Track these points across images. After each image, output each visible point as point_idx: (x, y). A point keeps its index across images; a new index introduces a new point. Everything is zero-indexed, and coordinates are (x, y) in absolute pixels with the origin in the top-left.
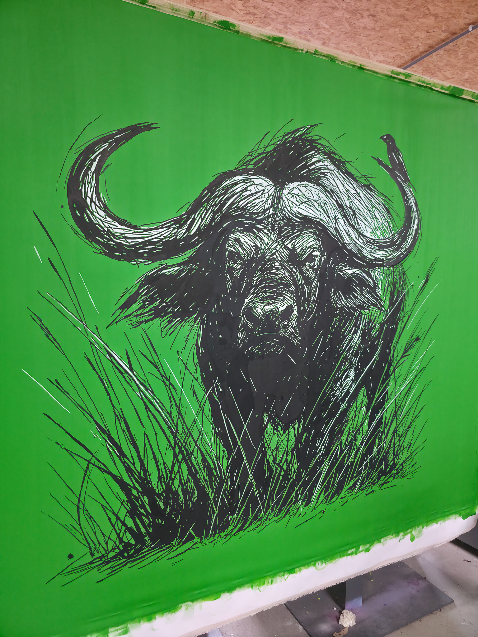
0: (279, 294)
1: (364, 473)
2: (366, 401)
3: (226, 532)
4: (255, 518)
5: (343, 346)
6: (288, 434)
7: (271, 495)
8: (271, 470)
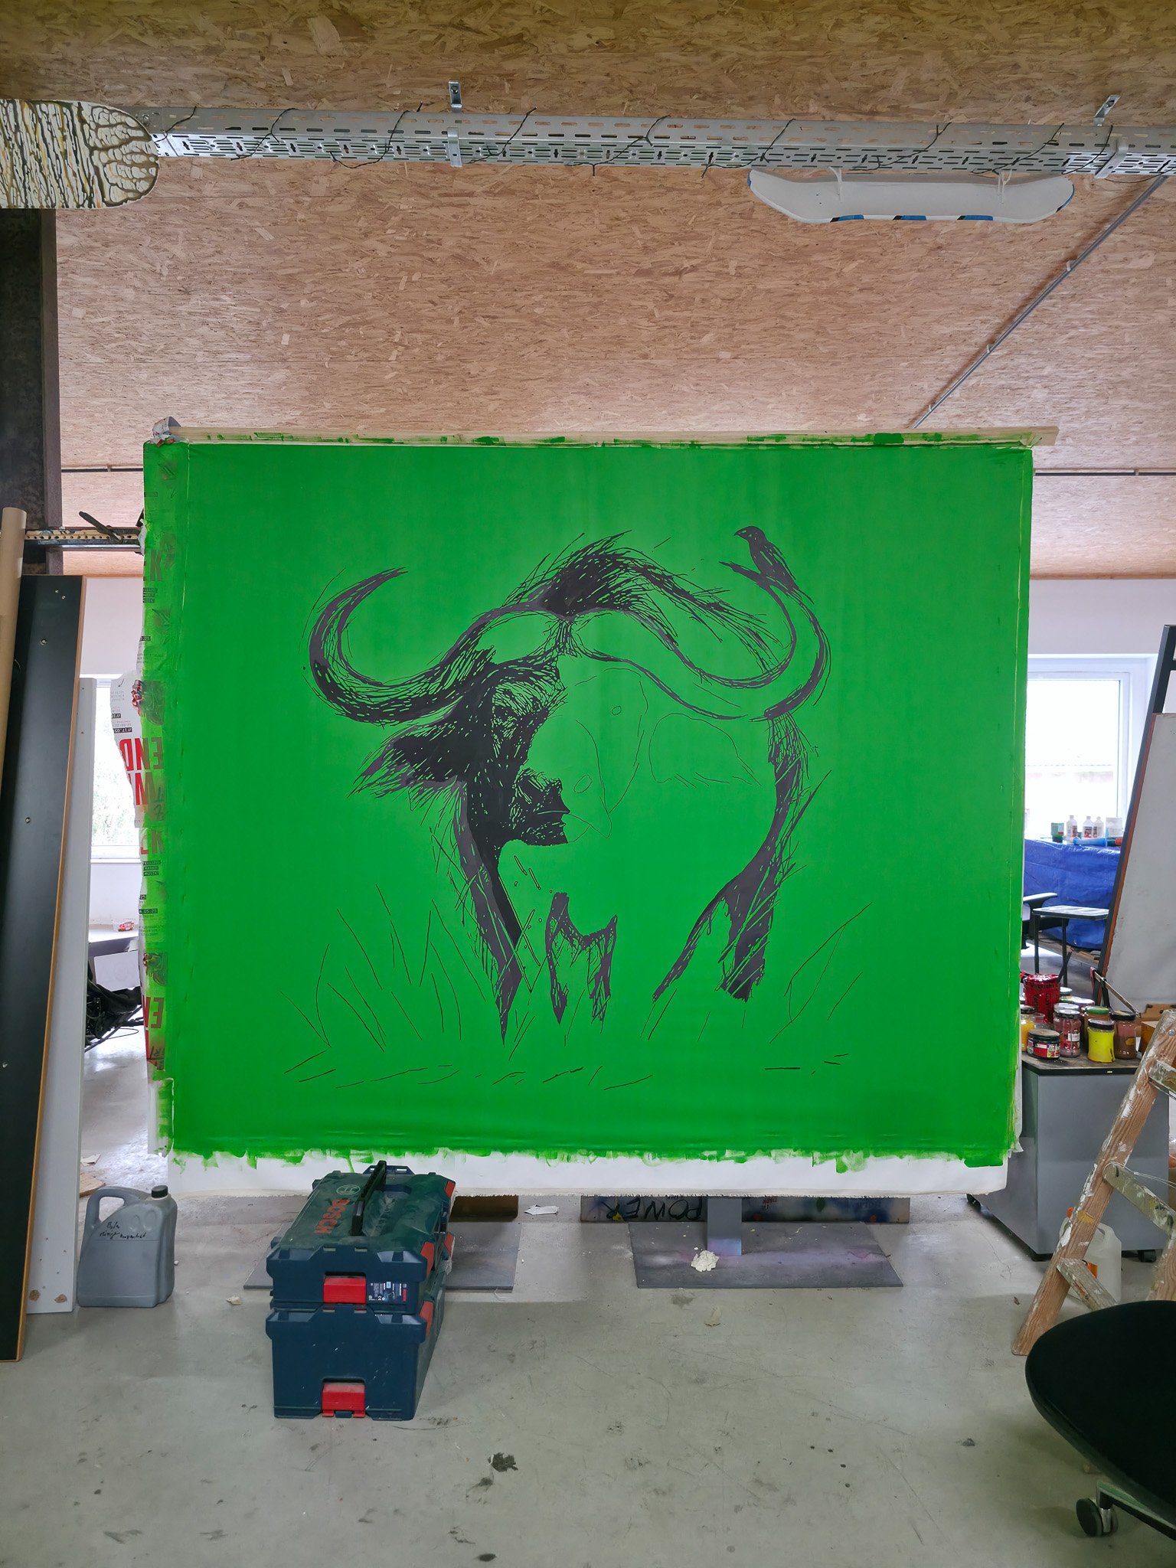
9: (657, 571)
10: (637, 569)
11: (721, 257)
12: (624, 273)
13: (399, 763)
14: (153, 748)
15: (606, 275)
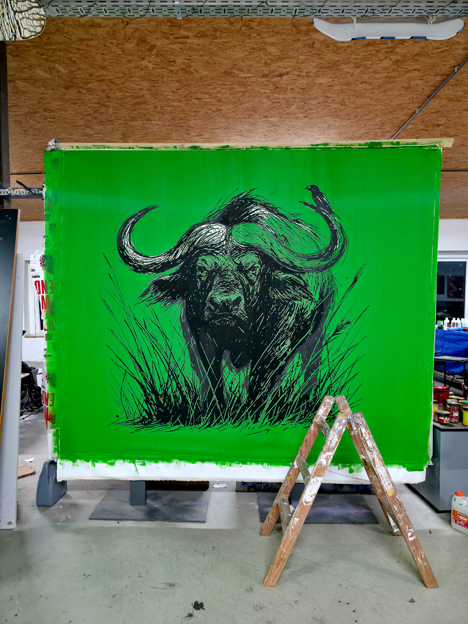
0: (231, 290)
1: (302, 412)
2: (301, 362)
3: (200, 425)
4: (218, 422)
5: (280, 324)
6: (240, 374)
7: (229, 410)
8: (228, 395)
9: (270, 206)
10: (261, 204)
11: (300, 67)
12: (256, 76)
13: (156, 291)
14: (49, 285)
15: (249, 77)
